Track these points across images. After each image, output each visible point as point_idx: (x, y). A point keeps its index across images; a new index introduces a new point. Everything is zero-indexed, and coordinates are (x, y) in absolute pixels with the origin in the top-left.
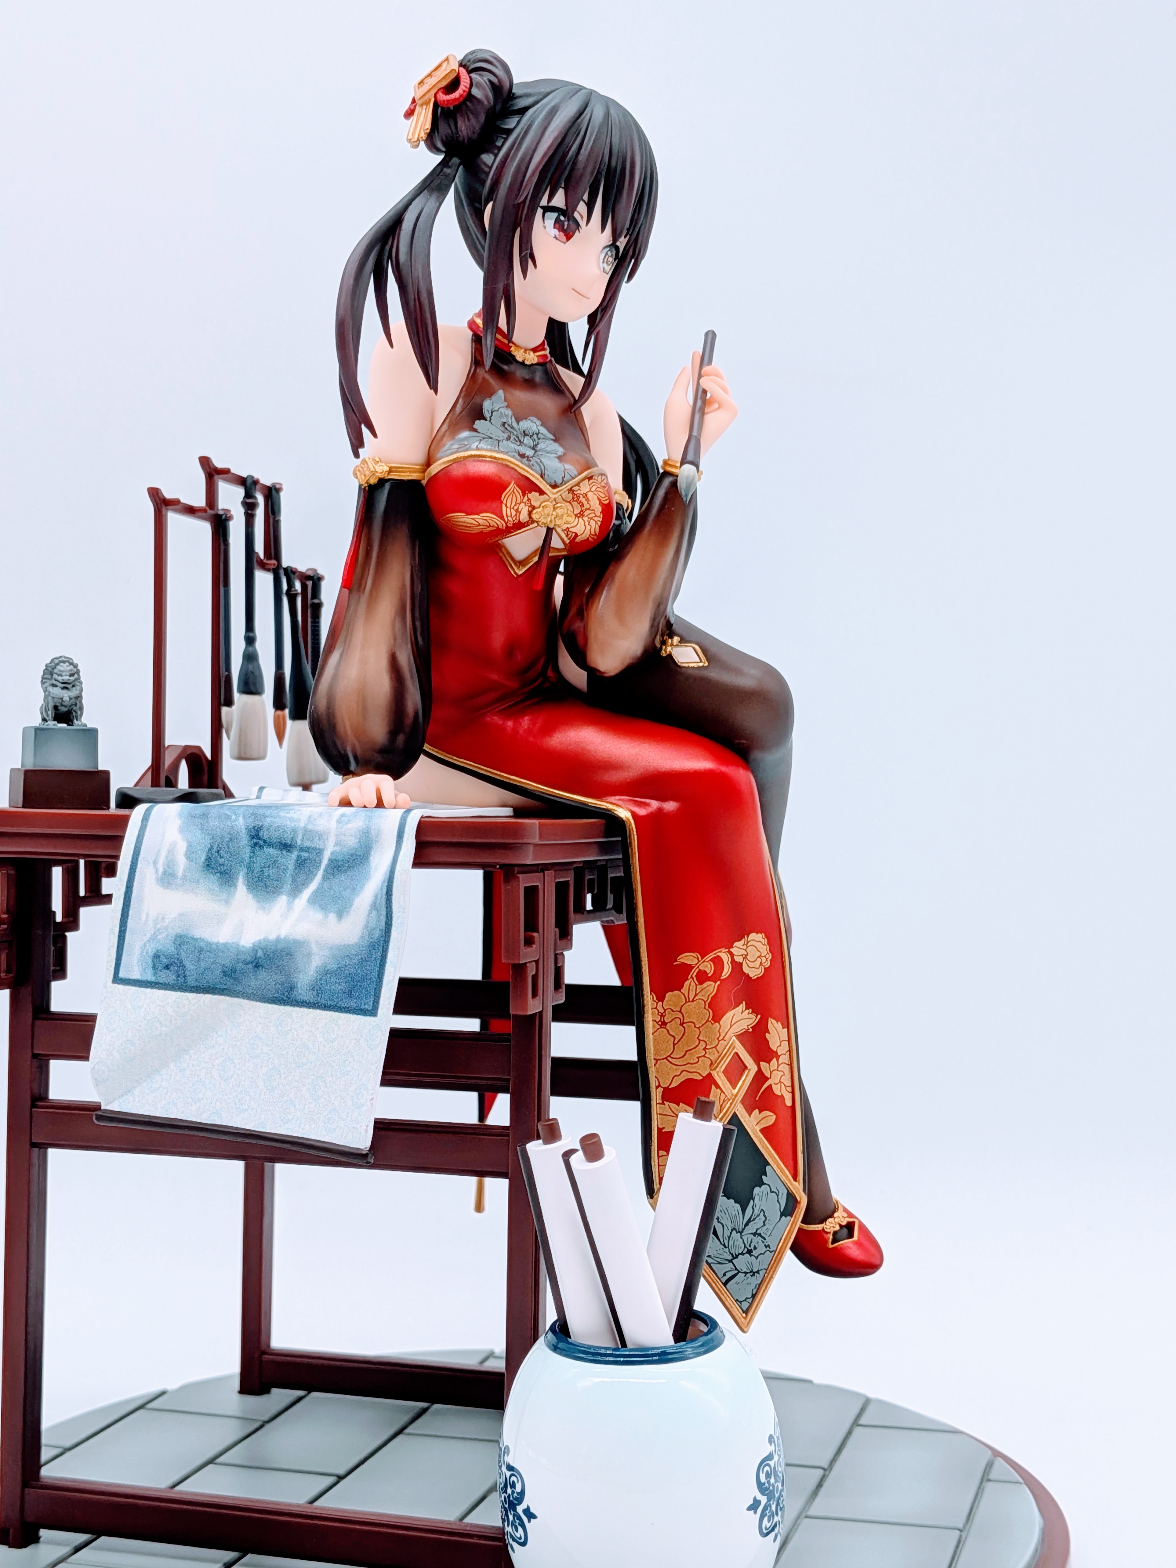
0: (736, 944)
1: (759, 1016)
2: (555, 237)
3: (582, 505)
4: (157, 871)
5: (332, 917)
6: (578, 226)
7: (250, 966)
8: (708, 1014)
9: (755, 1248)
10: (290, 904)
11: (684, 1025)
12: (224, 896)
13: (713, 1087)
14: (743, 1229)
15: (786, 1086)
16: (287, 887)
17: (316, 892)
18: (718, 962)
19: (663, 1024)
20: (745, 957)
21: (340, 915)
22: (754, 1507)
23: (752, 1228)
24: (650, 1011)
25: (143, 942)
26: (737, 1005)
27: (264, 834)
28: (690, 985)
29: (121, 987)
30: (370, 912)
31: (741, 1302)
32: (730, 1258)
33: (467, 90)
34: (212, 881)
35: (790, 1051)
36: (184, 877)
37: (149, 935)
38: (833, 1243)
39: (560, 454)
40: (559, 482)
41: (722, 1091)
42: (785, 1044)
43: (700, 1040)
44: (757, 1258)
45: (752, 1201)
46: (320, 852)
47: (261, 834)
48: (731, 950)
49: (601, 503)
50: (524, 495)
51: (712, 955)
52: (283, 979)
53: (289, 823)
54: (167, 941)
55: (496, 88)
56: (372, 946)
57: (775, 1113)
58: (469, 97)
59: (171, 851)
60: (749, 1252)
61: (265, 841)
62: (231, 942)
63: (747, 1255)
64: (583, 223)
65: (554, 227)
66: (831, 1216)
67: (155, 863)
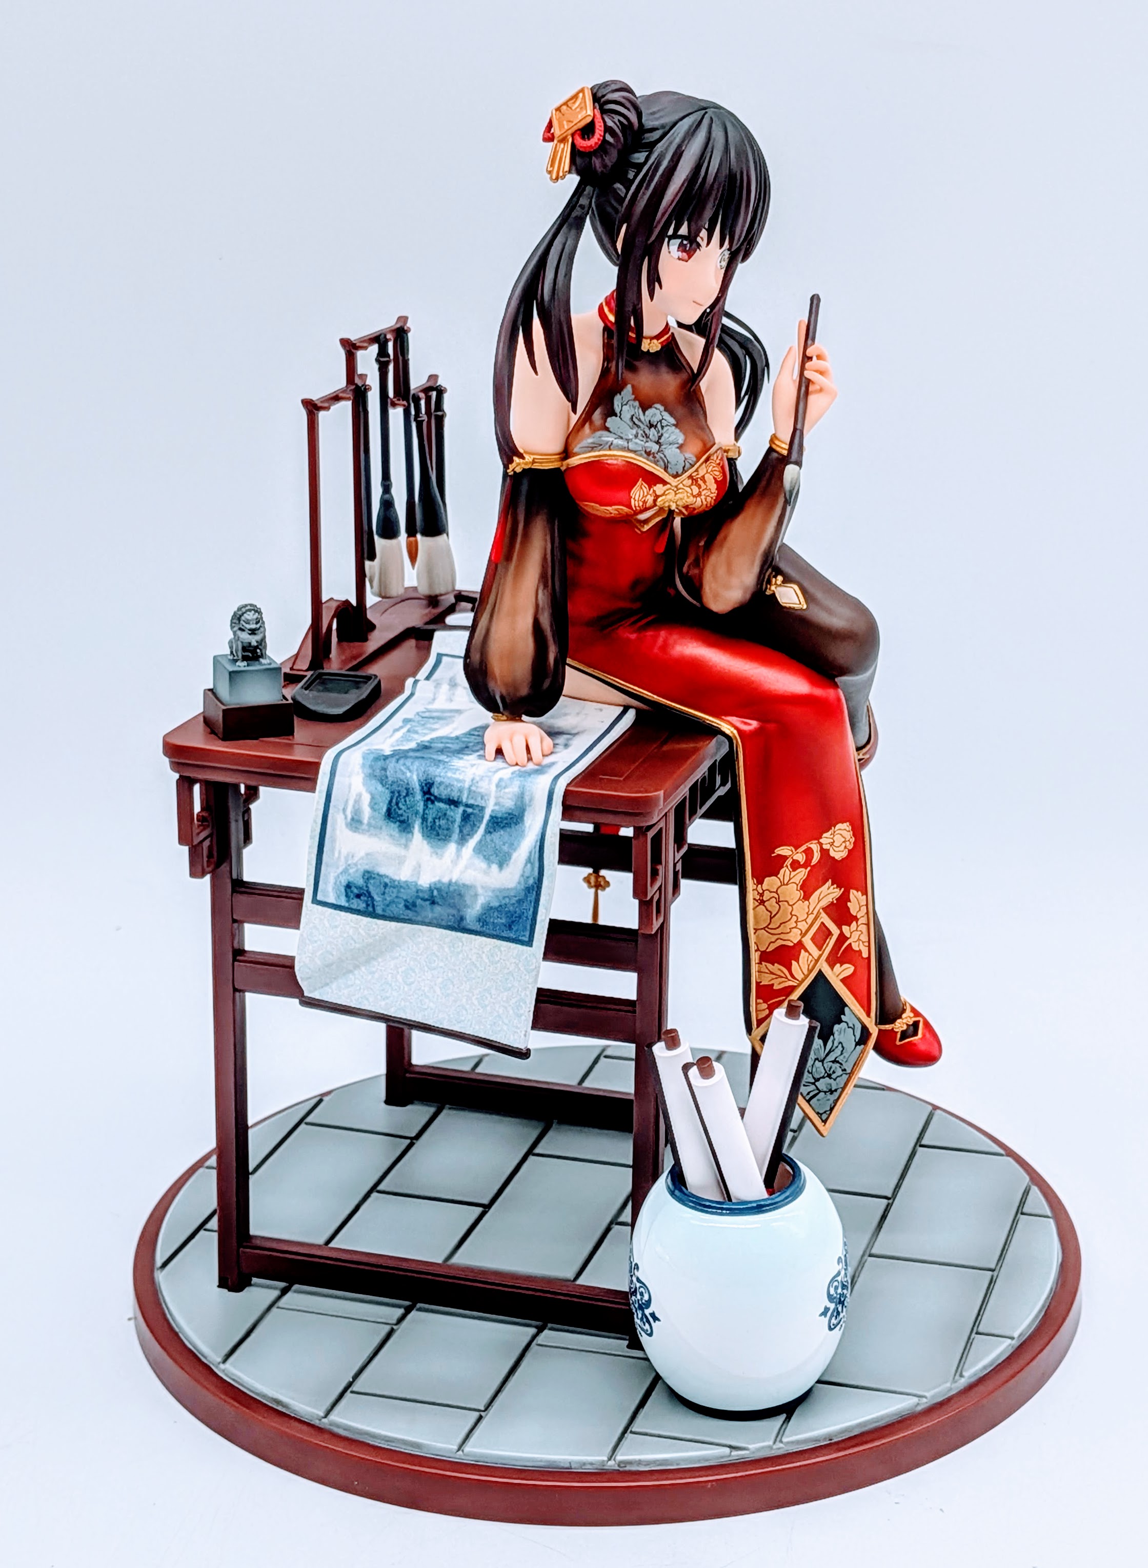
0: (825, 835)
1: (843, 889)
2: (679, 259)
3: (699, 487)
4: (346, 818)
5: (495, 867)
6: (699, 246)
7: (428, 903)
8: (799, 894)
9: (834, 1072)
10: (458, 851)
11: (780, 903)
12: (403, 841)
13: (803, 951)
14: (824, 1059)
15: (863, 942)
16: (456, 836)
17: (481, 841)
18: (809, 853)
19: (762, 902)
20: (832, 844)
21: (501, 866)
22: (824, 1314)
23: (832, 1057)
24: (751, 891)
25: (336, 874)
26: (824, 883)
27: (434, 790)
28: (785, 872)
29: (320, 908)
30: (526, 865)
31: (821, 1114)
32: (813, 1081)
33: (602, 138)
34: (393, 828)
35: (867, 913)
36: (369, 824)
37: (341, 869)
38: (900, 1040)
39: (681, 441)
40: (680, 472)
41: (810, 954)
42: (864, 909)
43: (792, 916)
44: (835, 1080)
45: (832, 1037)
46: (482, 809)
47: (432, 790)
48: (821, 840)
49: (716, 481)
50: (650, 488)
51: (804, 848)
52: (454, 912)
53: (455, 783)
54: (357, 875)
55: (627, 127)
56: (528, 890)
57: (853, 965)
58: (604, 141)
59: (357, 801)
60: (829, 1076)
61: (436, 797)
62: (411, 881)
63: (827, 1078)
64: (703, 244)
65: (678, 251)
66: (900, 1017)
67: (344, 810)
